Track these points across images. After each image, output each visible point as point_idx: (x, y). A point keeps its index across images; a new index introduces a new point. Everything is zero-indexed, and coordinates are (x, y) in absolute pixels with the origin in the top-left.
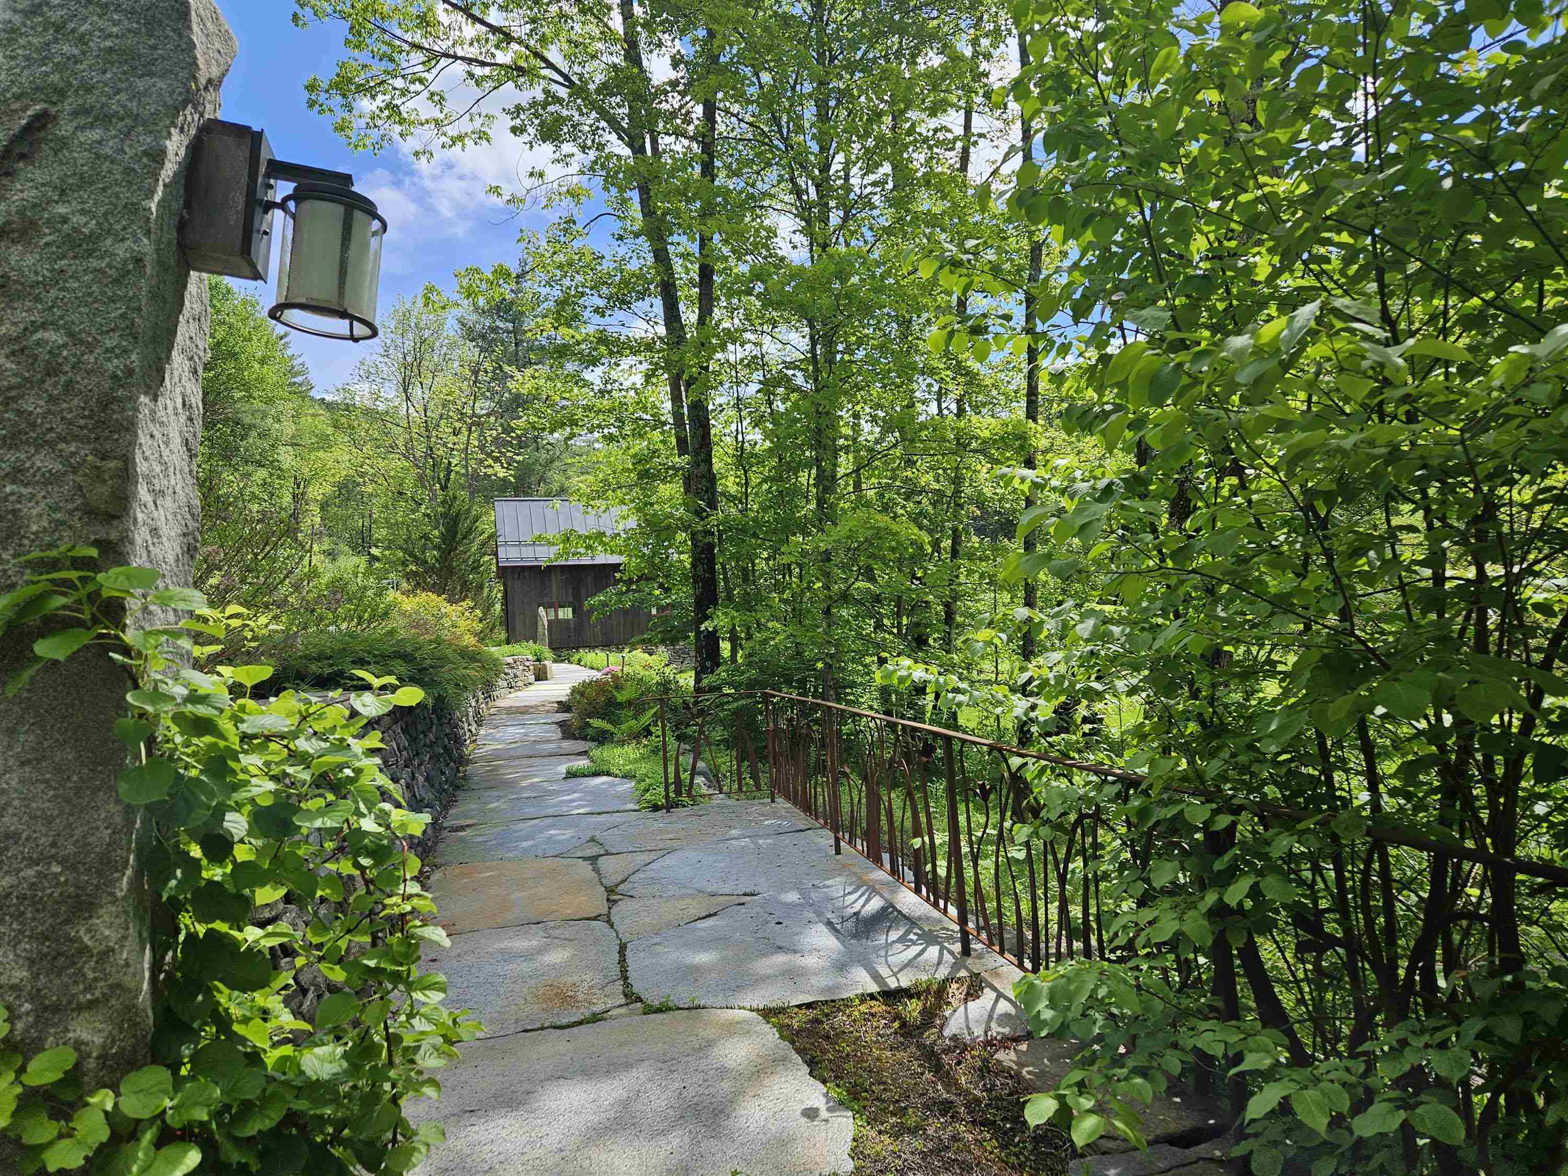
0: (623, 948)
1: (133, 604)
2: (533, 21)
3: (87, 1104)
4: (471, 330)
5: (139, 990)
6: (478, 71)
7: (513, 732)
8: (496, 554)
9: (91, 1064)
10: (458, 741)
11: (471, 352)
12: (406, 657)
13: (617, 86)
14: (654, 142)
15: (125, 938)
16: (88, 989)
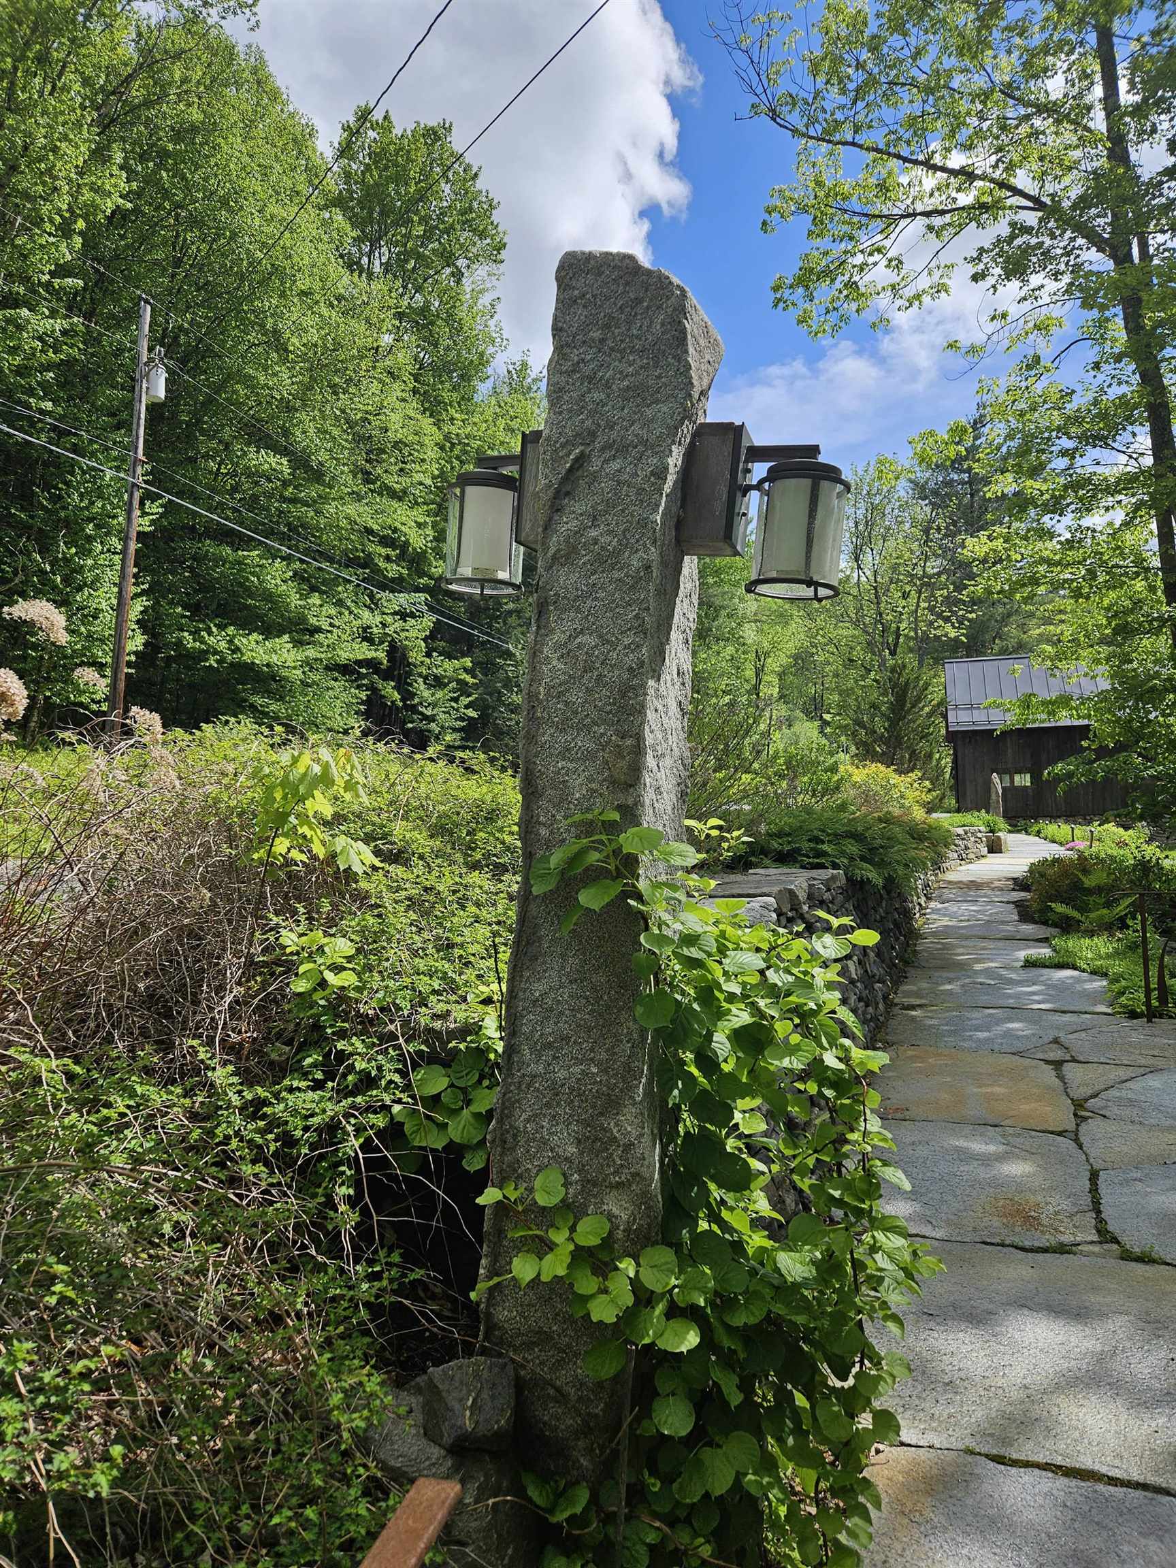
0: (1094, 1176)
1: (644, 858)
2: (1000, 149)
3: (617, 1269)
4: (923, 488)
5: (652, 1179)
6: (937, 221)
7: (965, 910)
8: (945, 717)
9: (620, 1234)
10: (907, 915)
11: (923, 510)
12: (857, 837)
13: (1097, 196)
14: (1144, 246)
15: (642, 1135)
16: (616, 1172)
